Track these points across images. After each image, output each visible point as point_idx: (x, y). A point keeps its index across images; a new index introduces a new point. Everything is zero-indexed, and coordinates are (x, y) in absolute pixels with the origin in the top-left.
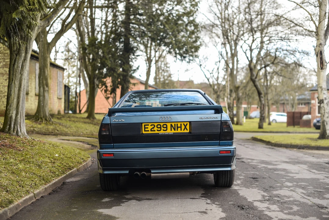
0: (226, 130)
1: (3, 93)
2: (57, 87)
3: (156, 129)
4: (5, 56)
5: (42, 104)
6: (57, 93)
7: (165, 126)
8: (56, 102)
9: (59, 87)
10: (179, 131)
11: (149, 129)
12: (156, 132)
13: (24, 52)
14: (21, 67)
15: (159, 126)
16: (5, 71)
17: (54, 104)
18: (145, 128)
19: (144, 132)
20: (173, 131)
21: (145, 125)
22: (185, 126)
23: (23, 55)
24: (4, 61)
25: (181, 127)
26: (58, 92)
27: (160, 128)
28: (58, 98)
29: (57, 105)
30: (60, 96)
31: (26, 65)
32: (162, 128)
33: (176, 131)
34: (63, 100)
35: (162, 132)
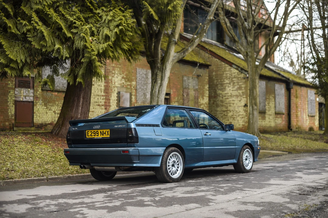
0: (130, 135)
1: (238, 113)
2: (307, 105)
3: (93, 134)
4: (238, 80)
5: (252, 122)
6: (307, 111)
7: (97, 132)
8: (307, 120)
9: (310, 106)
10: (105, 136)
11: (89, 135)
12: (93, 137)
13: (160, 79)
14: (157, 92)
15: (94, 133)
16: (239, 93)
17: (303, 121)
18: (88, 134)
19: (87, 137)
20: (102, 136)
21: (87, 132)
22: (108, 132)
23: (159, 82)
24: (238, 85)
25: (105, 133)
26: (310, 110)
27: (95, 134)
28: (308, 115)
29: (308, 122)
30: (311, 113)
31: (162, 90)
32: (96, 134)
33: (103, 136)
34: (317, 118)
35: (96, 137)
